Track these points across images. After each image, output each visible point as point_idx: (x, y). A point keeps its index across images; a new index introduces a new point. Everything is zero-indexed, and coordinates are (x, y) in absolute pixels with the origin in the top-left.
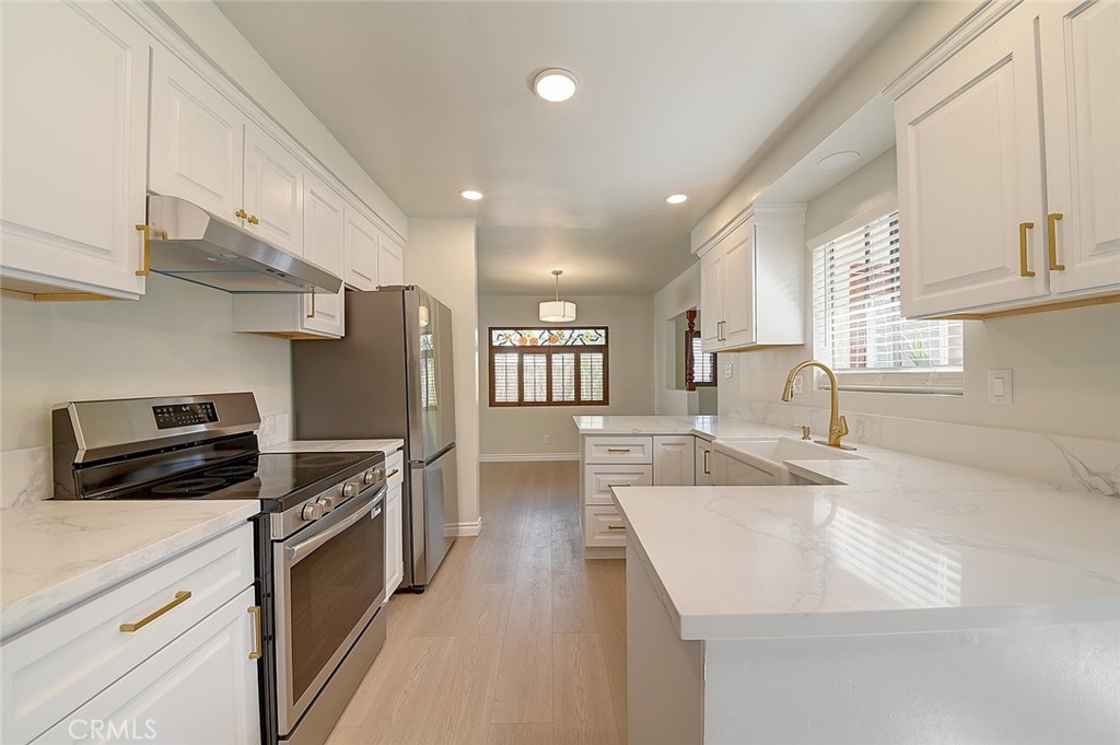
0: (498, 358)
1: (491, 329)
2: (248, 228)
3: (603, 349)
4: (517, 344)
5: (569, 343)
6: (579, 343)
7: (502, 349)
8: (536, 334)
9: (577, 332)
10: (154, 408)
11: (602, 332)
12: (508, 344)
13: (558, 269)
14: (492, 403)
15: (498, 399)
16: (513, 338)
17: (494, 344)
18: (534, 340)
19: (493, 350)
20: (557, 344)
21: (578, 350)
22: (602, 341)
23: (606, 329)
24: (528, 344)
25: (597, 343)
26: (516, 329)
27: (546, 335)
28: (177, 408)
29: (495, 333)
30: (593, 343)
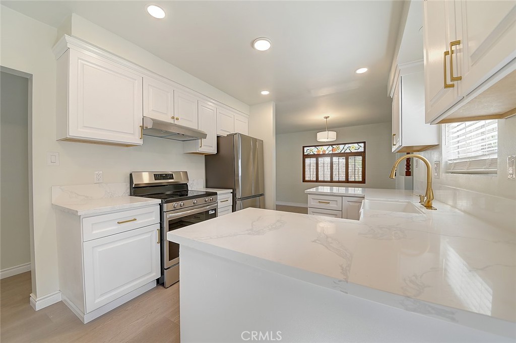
0: (307, 161)
1: (304, 147)
2: (176, 122)
3: (363, 154)
4: (316, 153)
5: (343, 152)
6: (348, 151)
7: (309, 156)
8: (325, 148)
9: (347, 146)
10: (154, 175)
11: (362, 145)
12: (312, 153)
13: (327, 116)
14: (304, 181)
15: (307, 179)
16: (314, 150)
17: (305, 154)
18: (324, 151)
19: (305, 157)
20: (336, 152)
21: (347, 155)
22: (362, 150)
23: (364, 143)
24: (321, 153)
25: (359, 151)
26: (315, 146)
27: (331, 148)
28: (161, 175)
29: (305, 149)
30: (356, 151)
